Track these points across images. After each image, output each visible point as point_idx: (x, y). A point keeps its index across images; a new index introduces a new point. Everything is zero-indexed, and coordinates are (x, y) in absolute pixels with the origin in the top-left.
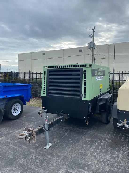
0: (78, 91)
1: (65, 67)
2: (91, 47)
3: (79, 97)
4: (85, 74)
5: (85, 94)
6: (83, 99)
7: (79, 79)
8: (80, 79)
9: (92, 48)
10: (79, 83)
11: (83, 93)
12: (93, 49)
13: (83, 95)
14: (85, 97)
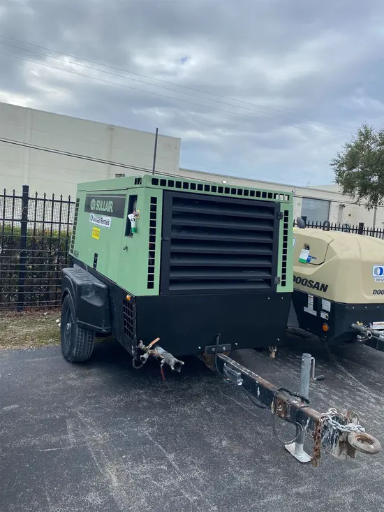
0: (266, 269)
1: (226, 192)
4: (286, 220)
5: (284, 277)
6: (280, 289)
7: (270, 234)
8: (274, 234)
10: (270, 246)
11: (280, 274)
13: (281, 278)
14: (284, 284)
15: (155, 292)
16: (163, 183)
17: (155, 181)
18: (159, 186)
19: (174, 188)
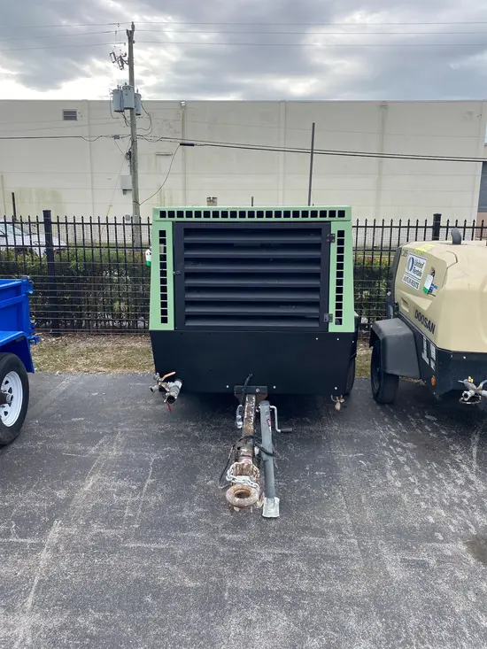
0: (315, 304)
2: (127, 109)
3: (316, 325)
4: (341, 242)
5: (339, 314)
6: (333, 328)
7: (316, 261)
8: (322, 262)
9: (127, 112)
10: (316, 276)
11: (332, 310)
12: (131, 114)
13: (334, 314)
14: (339, 322)
15: (170, 326)
16: (171, 214)
17: (163, 214)
18: (167, 218)
19: (185, 219)
